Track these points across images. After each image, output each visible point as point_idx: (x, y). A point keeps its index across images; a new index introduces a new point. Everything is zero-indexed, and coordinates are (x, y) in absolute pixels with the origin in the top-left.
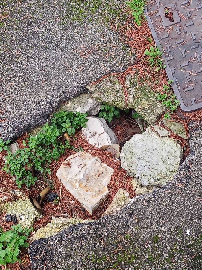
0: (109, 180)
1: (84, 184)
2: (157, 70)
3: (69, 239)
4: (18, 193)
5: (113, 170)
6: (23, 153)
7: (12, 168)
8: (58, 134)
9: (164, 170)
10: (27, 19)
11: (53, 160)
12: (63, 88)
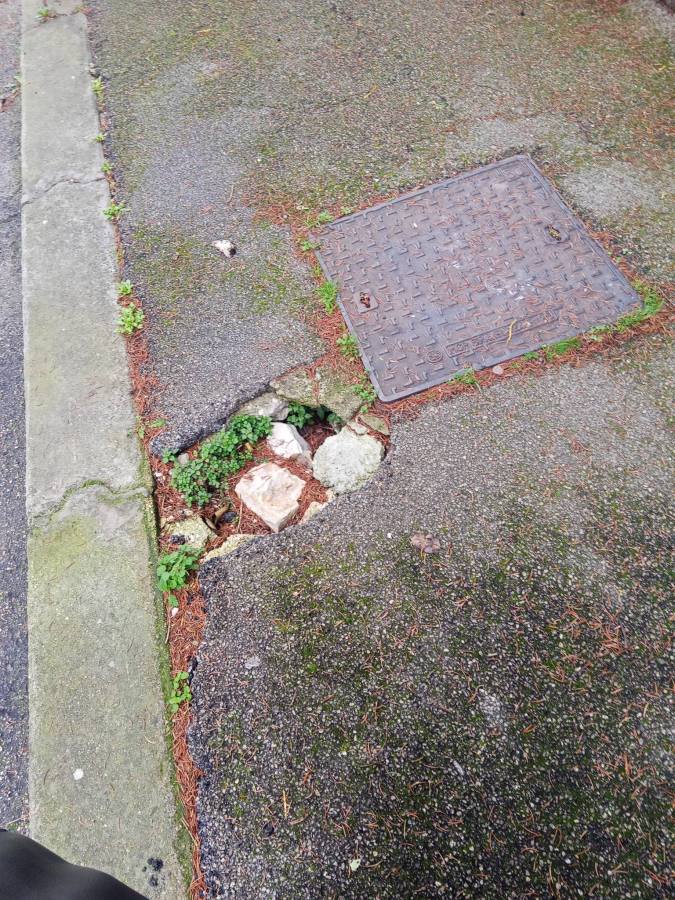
0: (300, 493)
1: (268, 498)
2: (352, 359)
3: (248, 554)
4: (188, 512)
5: (304, 482)
6: (193, 464)
7: (180, 482)
8: (236, 441)
9: (363, 472)
10: (200, 315)
11: (231, 474)
12: (241, 387)
